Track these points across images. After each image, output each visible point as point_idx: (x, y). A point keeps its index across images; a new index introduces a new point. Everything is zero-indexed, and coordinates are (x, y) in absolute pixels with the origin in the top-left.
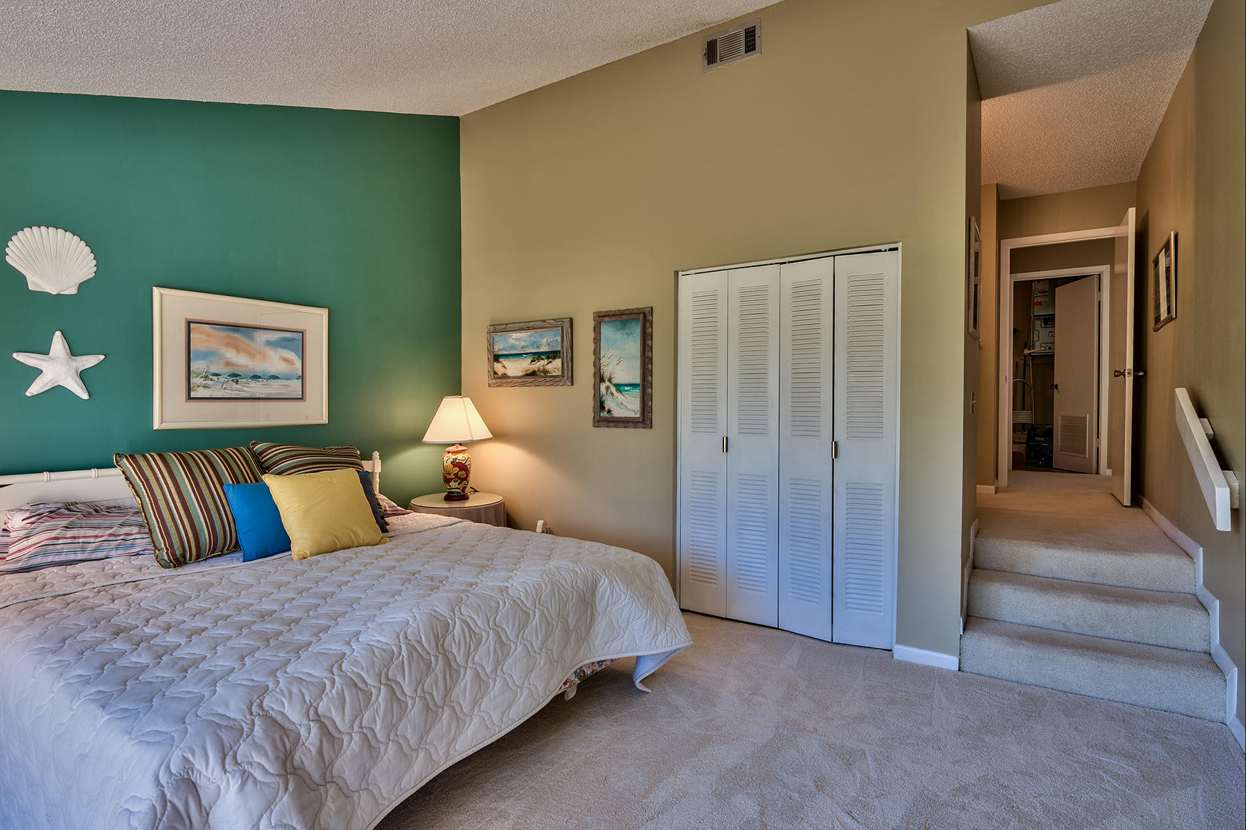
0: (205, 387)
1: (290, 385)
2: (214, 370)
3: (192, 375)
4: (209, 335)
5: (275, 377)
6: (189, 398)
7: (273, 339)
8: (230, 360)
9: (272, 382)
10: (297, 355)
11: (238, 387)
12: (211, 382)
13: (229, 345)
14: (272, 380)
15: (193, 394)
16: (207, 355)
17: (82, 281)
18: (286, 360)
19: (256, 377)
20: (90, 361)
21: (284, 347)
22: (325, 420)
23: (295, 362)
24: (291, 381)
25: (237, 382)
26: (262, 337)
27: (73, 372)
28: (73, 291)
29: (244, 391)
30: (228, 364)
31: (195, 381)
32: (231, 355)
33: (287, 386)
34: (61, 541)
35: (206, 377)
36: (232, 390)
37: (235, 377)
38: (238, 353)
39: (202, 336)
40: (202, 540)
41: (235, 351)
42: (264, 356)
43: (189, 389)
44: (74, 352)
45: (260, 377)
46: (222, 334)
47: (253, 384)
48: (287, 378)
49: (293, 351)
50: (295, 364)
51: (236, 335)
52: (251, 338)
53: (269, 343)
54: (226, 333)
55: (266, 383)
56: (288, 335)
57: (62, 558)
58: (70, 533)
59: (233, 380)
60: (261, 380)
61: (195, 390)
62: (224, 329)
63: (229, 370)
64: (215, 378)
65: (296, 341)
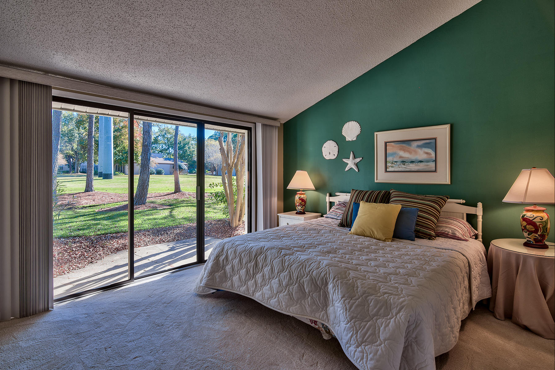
0: (392, 167)
1: (429, 165)
2: (395, 160)
3: (387, 163)
4: (393, 146)
5: (421, 162)
6: (386, 171)
7: (420, 144)
8: (401, 155)
9: (419, 164)
10: (433, 150)
11: (405, 166)
12: (394, 165)
13: (401, 149)
14: (420, 163)
15: (388, 170)
16: (393, 154)
17: (357, 135)
18: (427, 153)
19: (412, 162)
20: (358, 160)
21: (425, 147)
22: (448, 182)
23: (432, 154)
24: (430, 163)
25: (404, 165)
26: (415, 144)
27: (354, 164)
28: (355, 139)
29: (407, 168)
30: (401, 157)
31: (388, 164)
32: (402, 153)
33: (427, 165)
34: (333, 212)
35: (392, 163)
36: (402, 168)
37: (403, 162)
38: (405, 152)
39: (391, 147)
40: (348, 220)
41: (403, 152)
42: (416, 152)
43: (386, 168)
44: (355, 157)
45: (414, 162)
46: (398, 145)
47: (411, 165)
48: (428, 161)
49: (430, 149)
50: (431, 155)
51: (403, 145)
52: (410, 145)
53: (419, 146)
54: (400, 145)
55: (417, 164)
56: (428, 141)
57: (332, 217)
58: (336, 211)
59: (402, 164)
60: (414, 163)
61: (388, 168)
62: (399, 143)
63: (401, 160)
64: (396, 163)
65: (432, 143)
